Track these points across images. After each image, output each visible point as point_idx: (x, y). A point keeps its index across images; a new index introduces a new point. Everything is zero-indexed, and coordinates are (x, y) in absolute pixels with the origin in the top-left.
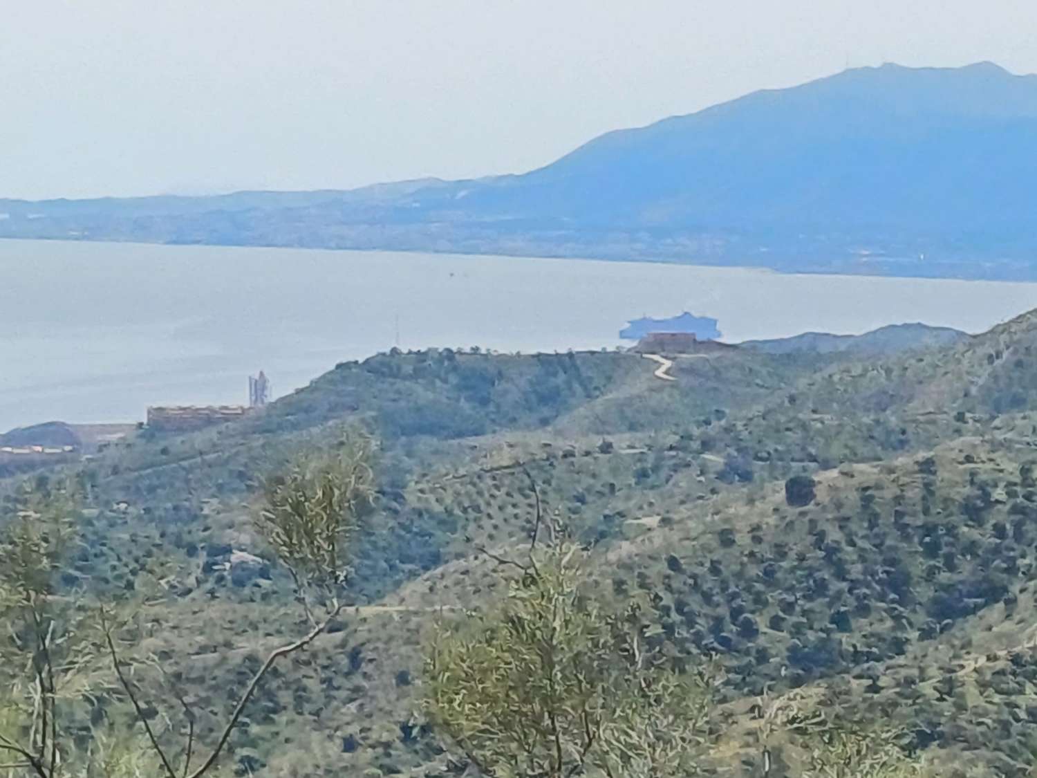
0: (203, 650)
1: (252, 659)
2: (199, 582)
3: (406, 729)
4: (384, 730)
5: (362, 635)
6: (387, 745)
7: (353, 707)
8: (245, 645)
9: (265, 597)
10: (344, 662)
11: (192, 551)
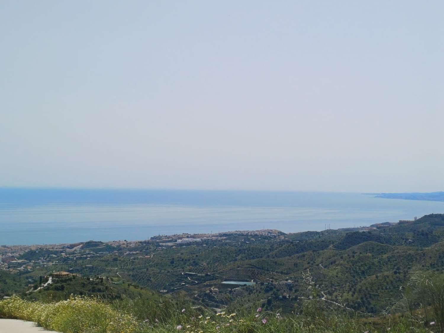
0: (403, 252)
1: (410, 254)
2: (404, 243)
3: (431, 264)
4: (428, 264)
5: (425, 251)
6: (428, 267)
7: (423, 261)
8: (409, 252)
9: (413, 246)
10: (422, 255)
11: (403, 239)
